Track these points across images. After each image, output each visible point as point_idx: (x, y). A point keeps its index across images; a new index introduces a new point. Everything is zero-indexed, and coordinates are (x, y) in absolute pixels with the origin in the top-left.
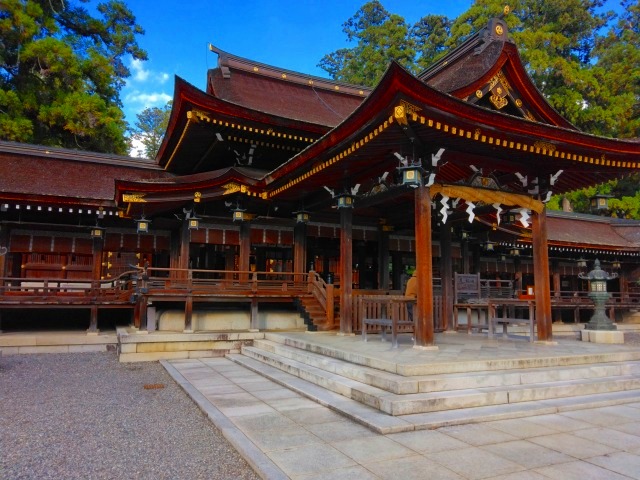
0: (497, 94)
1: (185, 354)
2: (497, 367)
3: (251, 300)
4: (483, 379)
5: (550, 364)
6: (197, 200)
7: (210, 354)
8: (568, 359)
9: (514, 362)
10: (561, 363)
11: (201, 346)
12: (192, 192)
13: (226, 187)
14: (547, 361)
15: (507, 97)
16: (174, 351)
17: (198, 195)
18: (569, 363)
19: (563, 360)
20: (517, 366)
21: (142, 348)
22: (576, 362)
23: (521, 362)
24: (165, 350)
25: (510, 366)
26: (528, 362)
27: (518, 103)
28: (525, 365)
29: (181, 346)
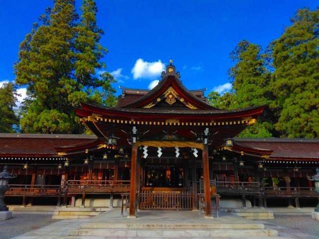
0: (169, 98)
1: (77, 217)
2: (133, 227)
3: (110, 193)
4: (114, 232)
5: (168, 227)
6: (87, 152)
7: (88, 217)
8: (180, 226)
9: (143, 225)
10: (176, 227)
11: (85, 213)
12: (85, 149)
13: (99, 146)
14: (165, 226)
15: (176, 99)
16: (73, 215)
17: (87, 150)
18: (181, 227)
19: (177, 226)
20: (146, 227)
21: (61, 213)
22: (186, 227)
23: (148, 226)
24: (70, 215)
25: (141, 227)
26: (153, 226)
27: (182, 100)
28: (151, 227)
29: (77, 213)
